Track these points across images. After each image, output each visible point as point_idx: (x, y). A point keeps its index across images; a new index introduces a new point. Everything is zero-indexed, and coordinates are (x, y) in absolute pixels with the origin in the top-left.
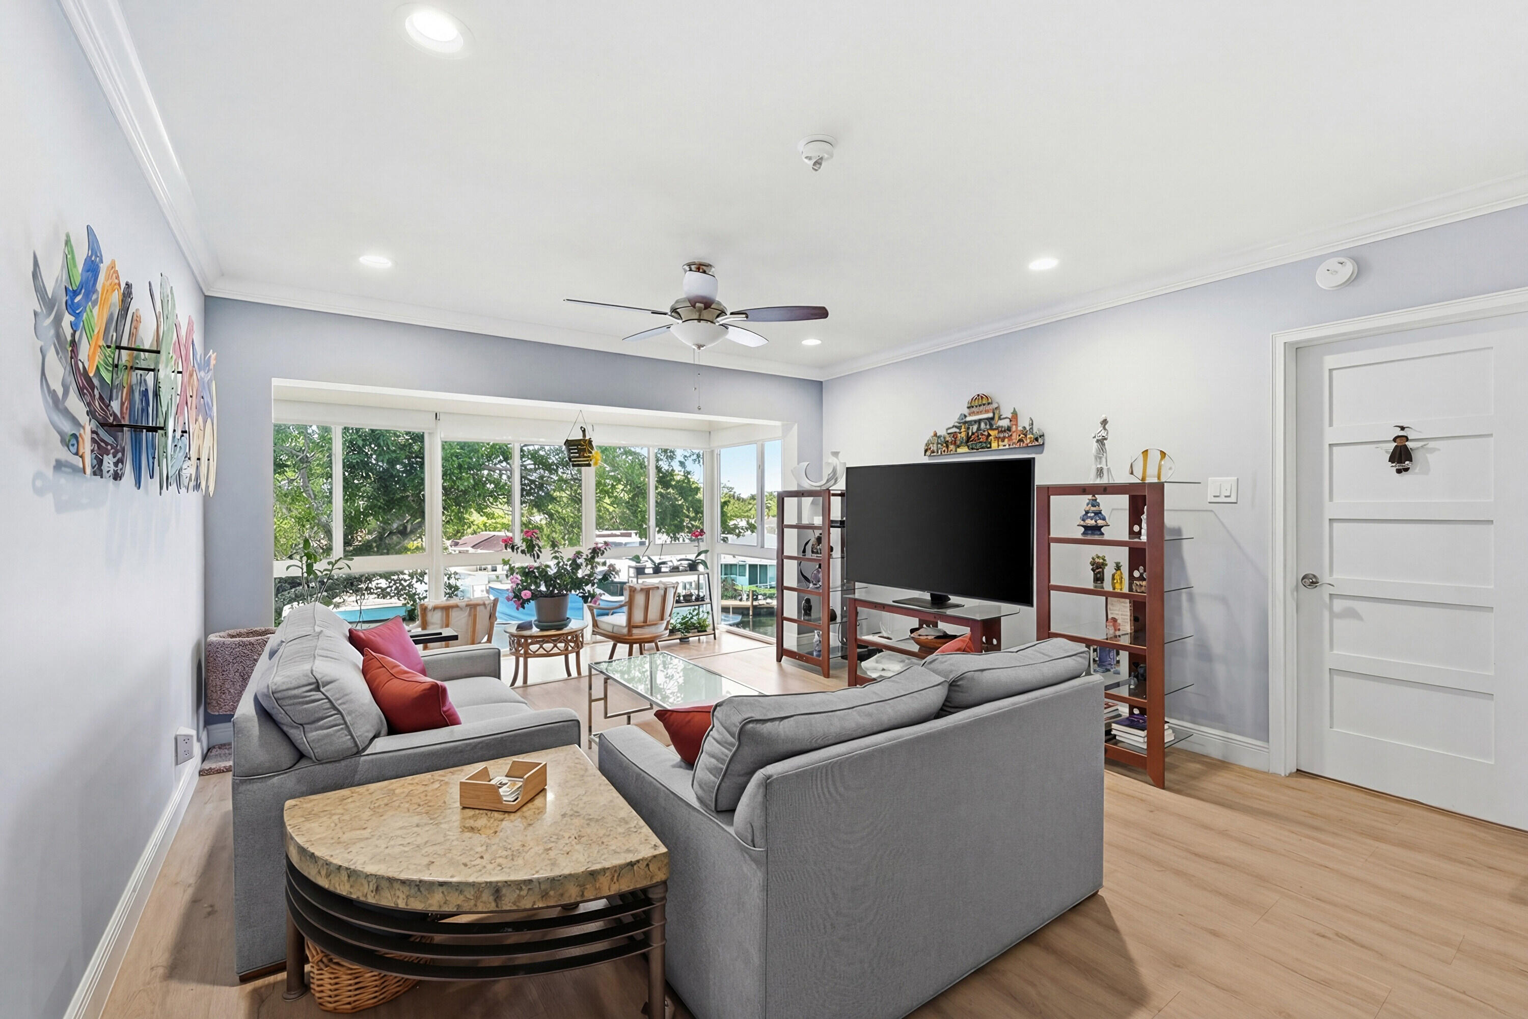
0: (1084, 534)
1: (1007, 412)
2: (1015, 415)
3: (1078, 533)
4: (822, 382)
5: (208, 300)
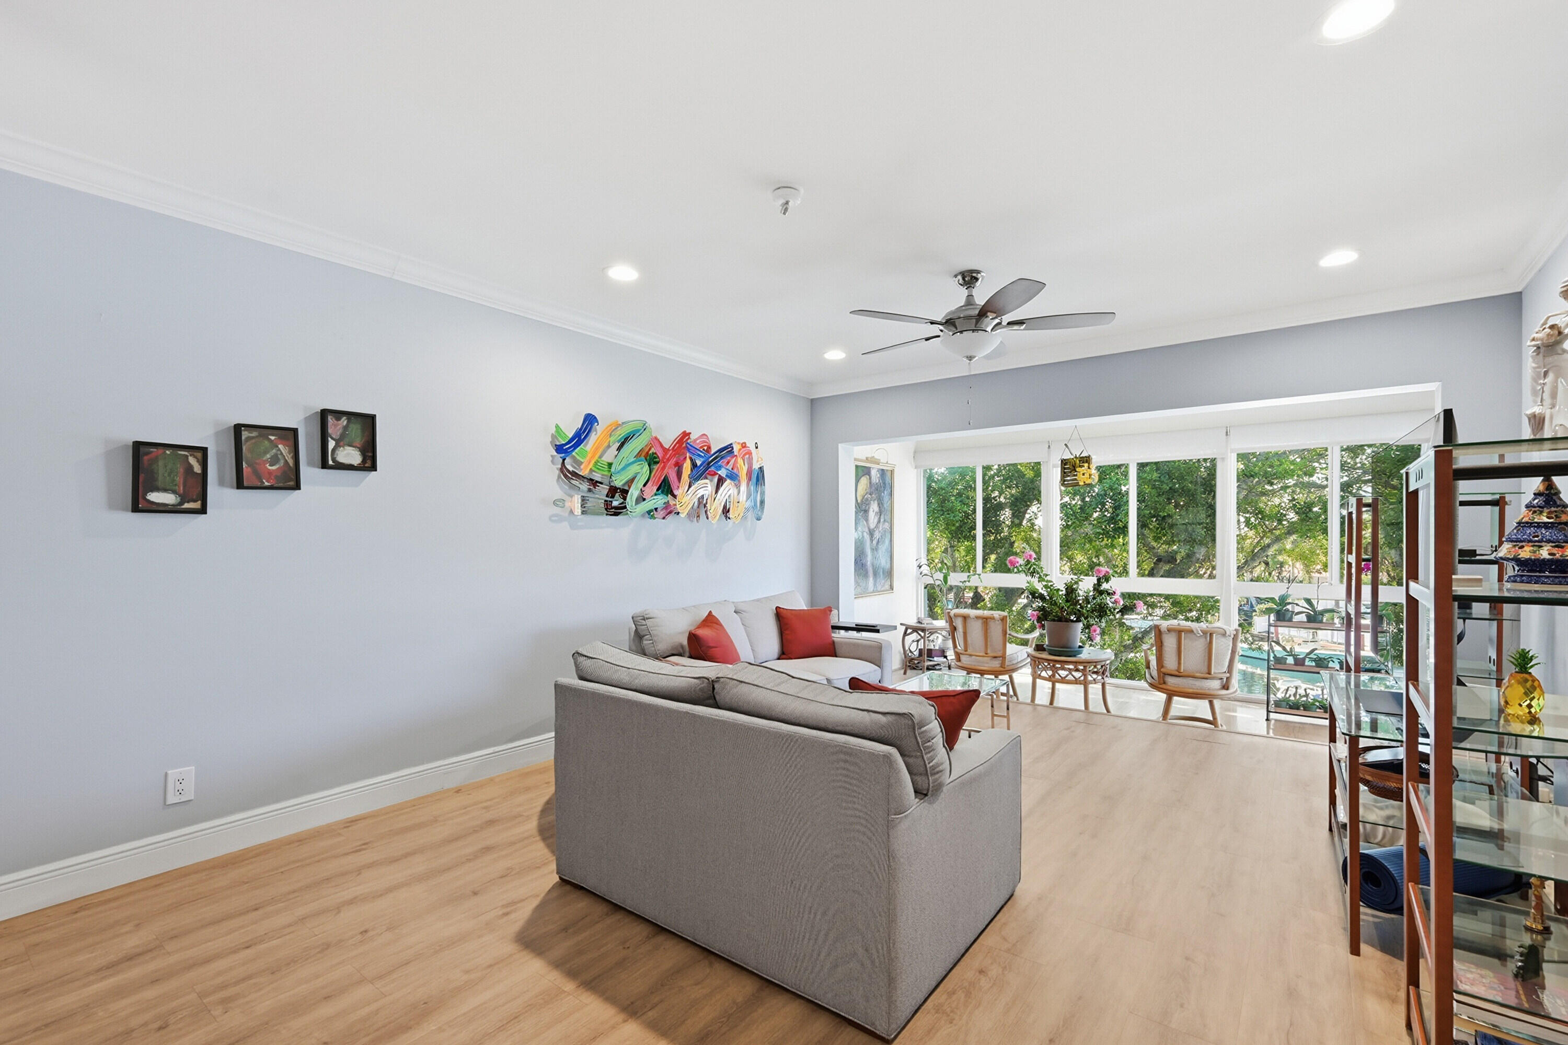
4: (1521, 293)
5: (813, 401)
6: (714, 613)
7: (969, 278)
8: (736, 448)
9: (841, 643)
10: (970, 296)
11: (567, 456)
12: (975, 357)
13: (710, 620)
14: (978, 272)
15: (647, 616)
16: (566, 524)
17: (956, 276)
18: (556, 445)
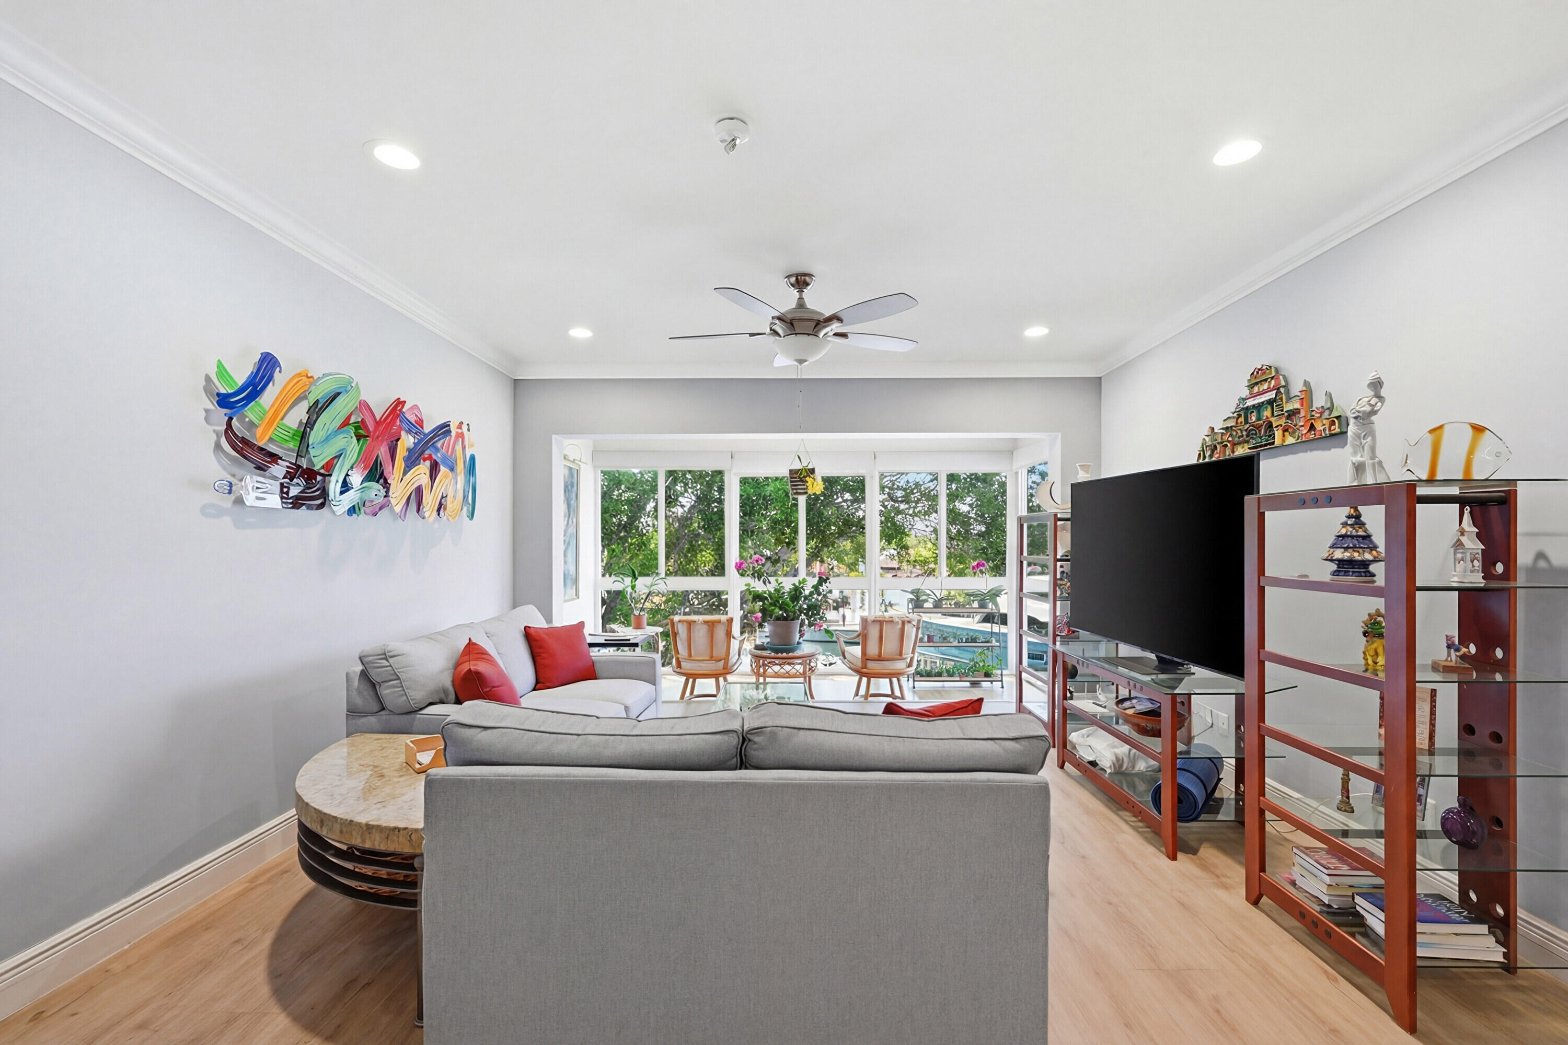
0: (1335, 573)
1: (1296, 388)
2: (1308, 390)
3: (1325, 572)
4: (1100, 378)
5: (516, 382)
6: (474, 640)
7: (801, 281)
8: (453, 428)
9: (600, 662)
10: (801, 298)
11: (234, 414)
12: (806, 361)
13: (472, 650)
14: (810, 275)
15: (391, 654)
16: (227, 520)
17: (788, 277)
18: (218, 395)
